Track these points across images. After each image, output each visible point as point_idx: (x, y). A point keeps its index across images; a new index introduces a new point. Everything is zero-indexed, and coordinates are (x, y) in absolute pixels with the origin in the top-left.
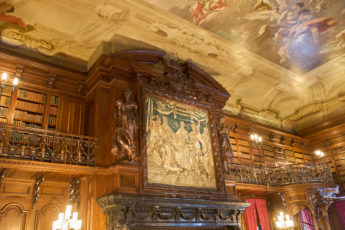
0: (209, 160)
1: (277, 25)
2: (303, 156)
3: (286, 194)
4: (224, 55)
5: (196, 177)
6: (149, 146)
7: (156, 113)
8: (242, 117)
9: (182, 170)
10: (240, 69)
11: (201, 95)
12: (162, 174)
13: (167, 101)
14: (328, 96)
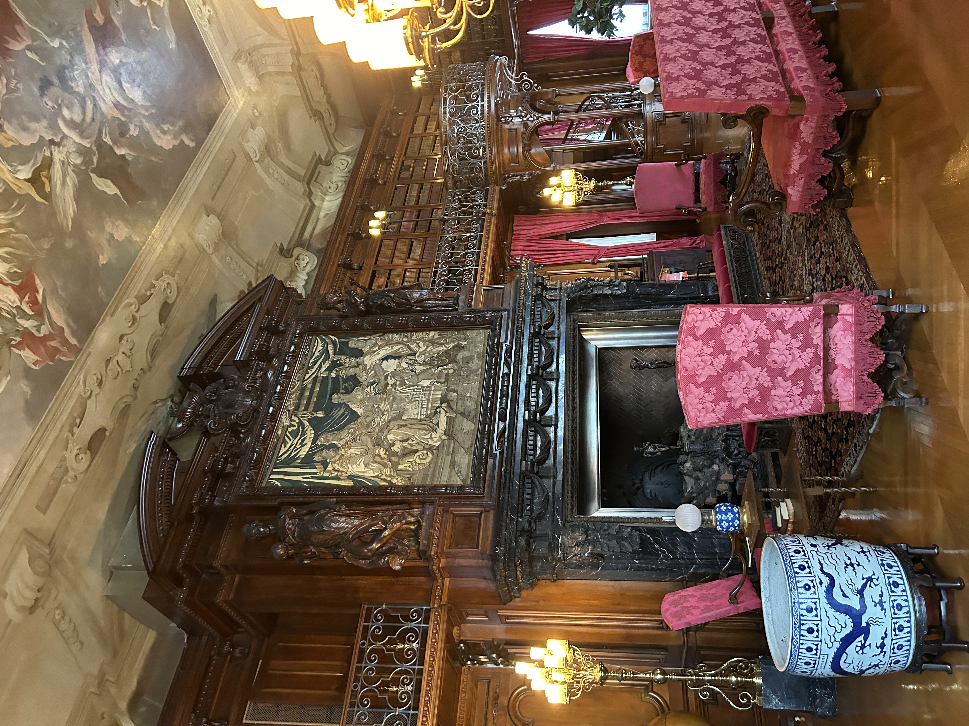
0: (424, 341)
1: (94, 148)
2: (422, 115)
3: (504, 169)
4: (165, 284)
5: (462, 374)
6: (389, 479)
7: (308, 461)
8: (324, 246)
9: (446, 404)
10: (205, 246)
11: (266, 349)
12: (453, 451)
13: (280, 432)
14: (283, 39)
